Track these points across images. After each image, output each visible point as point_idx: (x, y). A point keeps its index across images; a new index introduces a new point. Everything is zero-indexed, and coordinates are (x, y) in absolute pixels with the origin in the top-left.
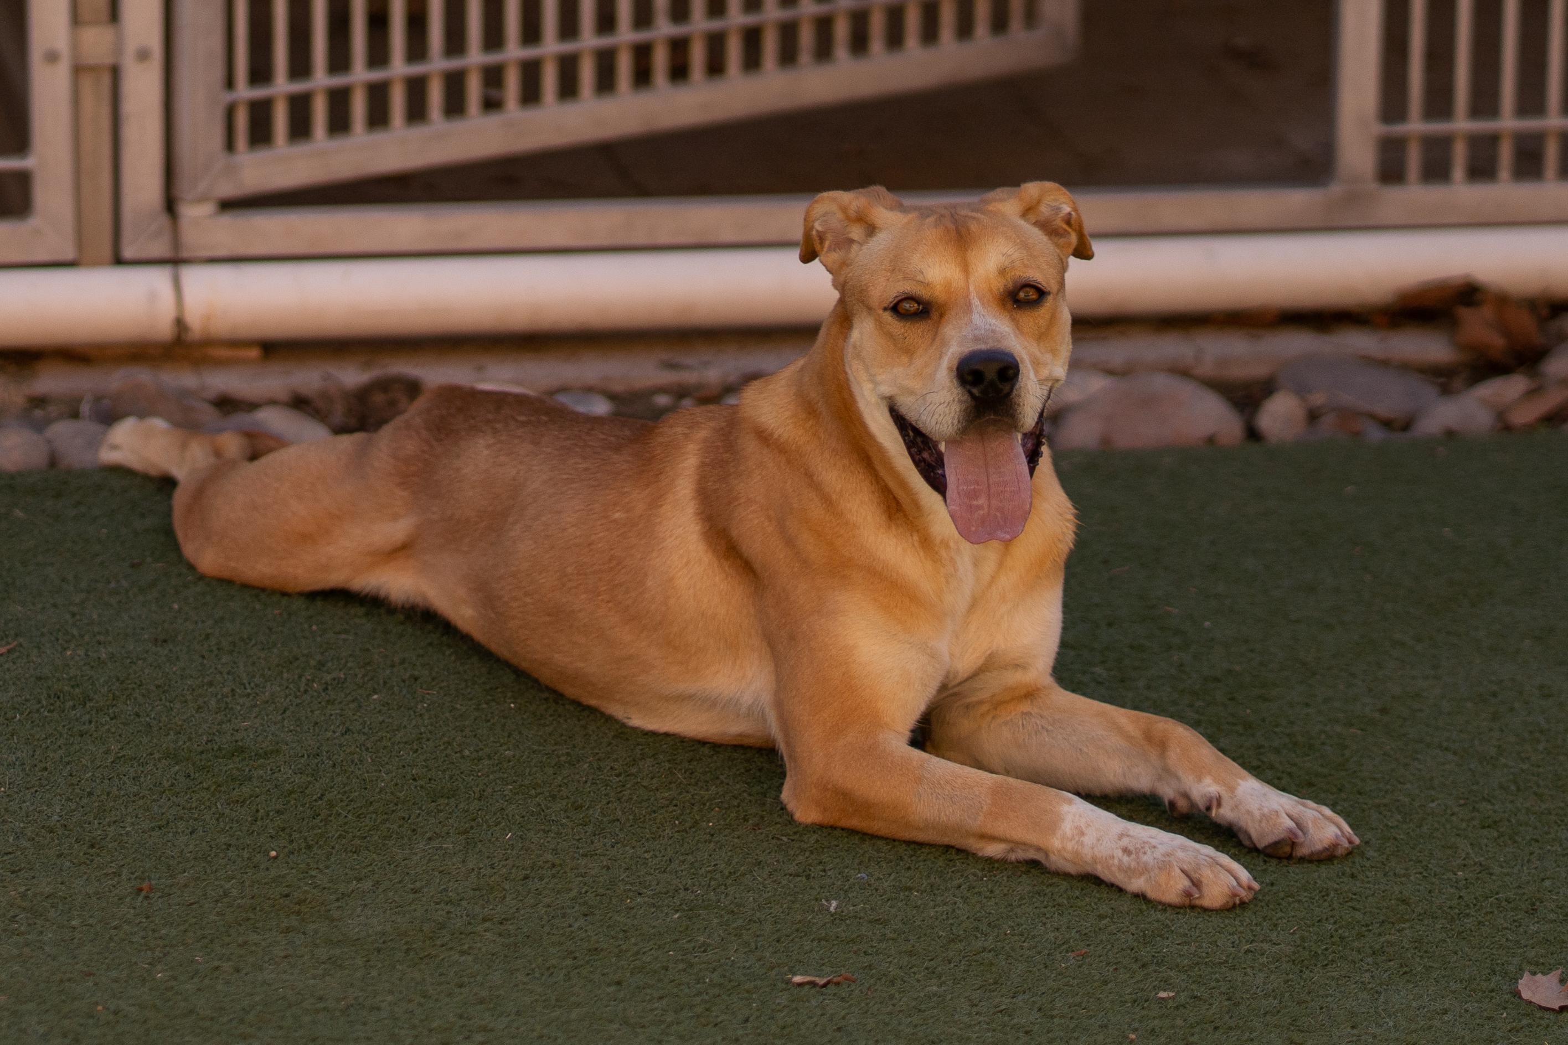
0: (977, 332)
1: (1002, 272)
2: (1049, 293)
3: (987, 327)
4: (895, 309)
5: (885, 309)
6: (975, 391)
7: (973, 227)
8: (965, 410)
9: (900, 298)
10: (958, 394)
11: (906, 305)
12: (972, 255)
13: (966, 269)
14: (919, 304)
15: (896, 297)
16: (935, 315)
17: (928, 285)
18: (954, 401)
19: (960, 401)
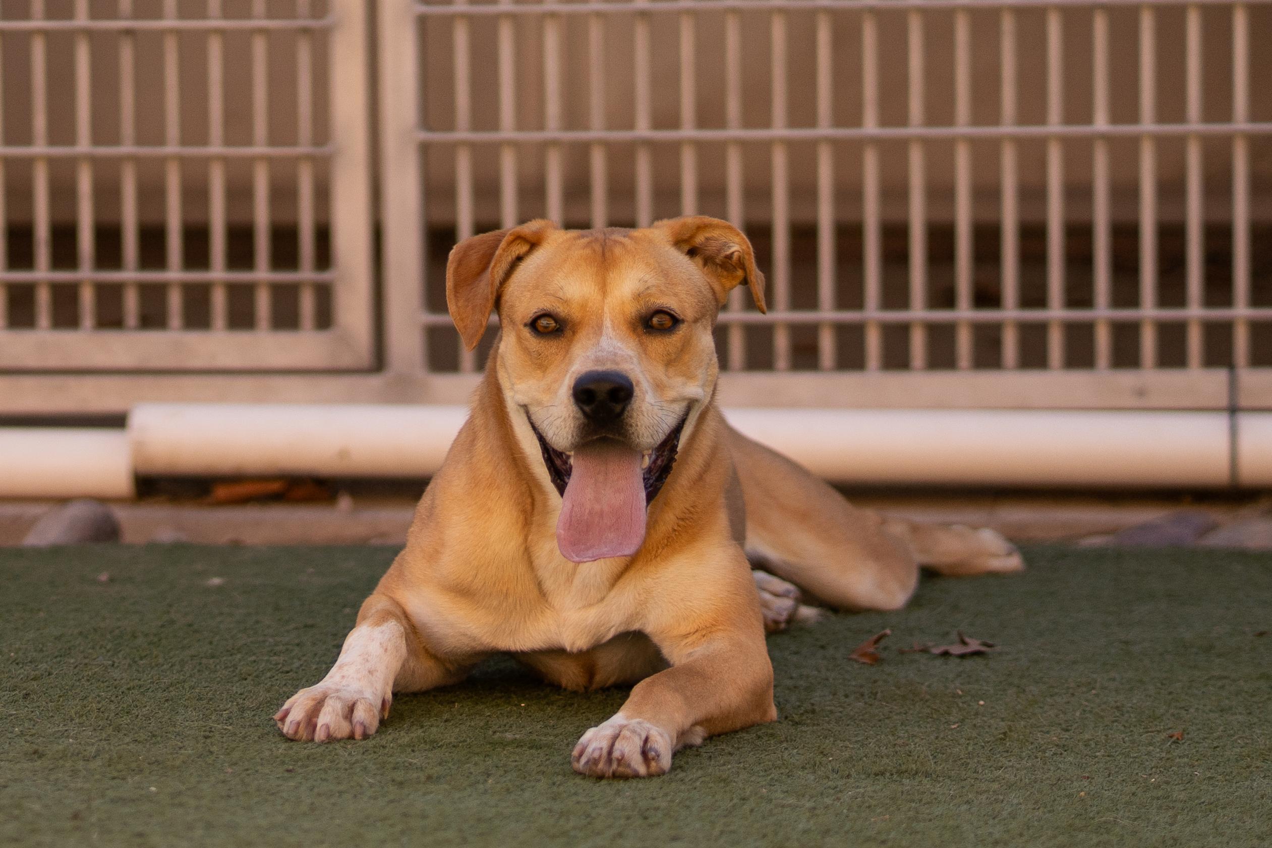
0: (599, 354)
1: (638, 297)
2: (683, 321)
3: (611, 349)
4: (533, 325)
5: (525, 325)
6: (587, 409)
7: (618, 251)
8: (579, 427)
9: (539, 314)
10: (573, 411)
11: (543, 322)
12: (612, 276)
13: (604, 288)
14: (556, 322)
15: (536, 312)
16: (568, 333)
17: (566, 302)
18: (569, 417)
19: (574, 417)
